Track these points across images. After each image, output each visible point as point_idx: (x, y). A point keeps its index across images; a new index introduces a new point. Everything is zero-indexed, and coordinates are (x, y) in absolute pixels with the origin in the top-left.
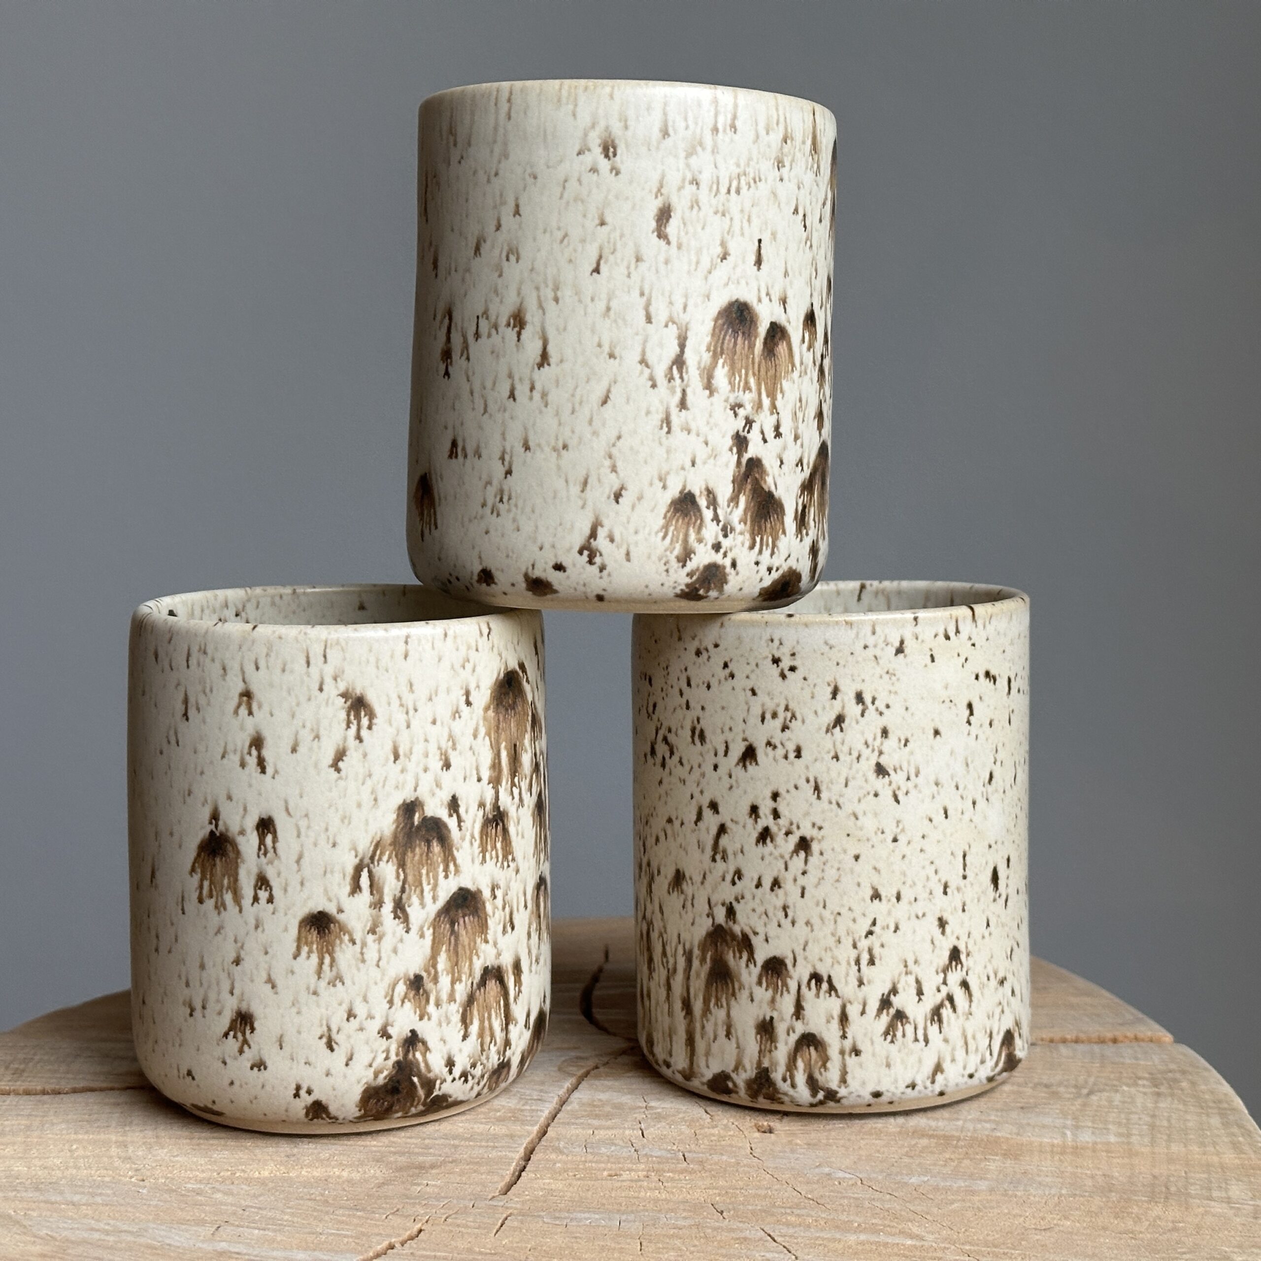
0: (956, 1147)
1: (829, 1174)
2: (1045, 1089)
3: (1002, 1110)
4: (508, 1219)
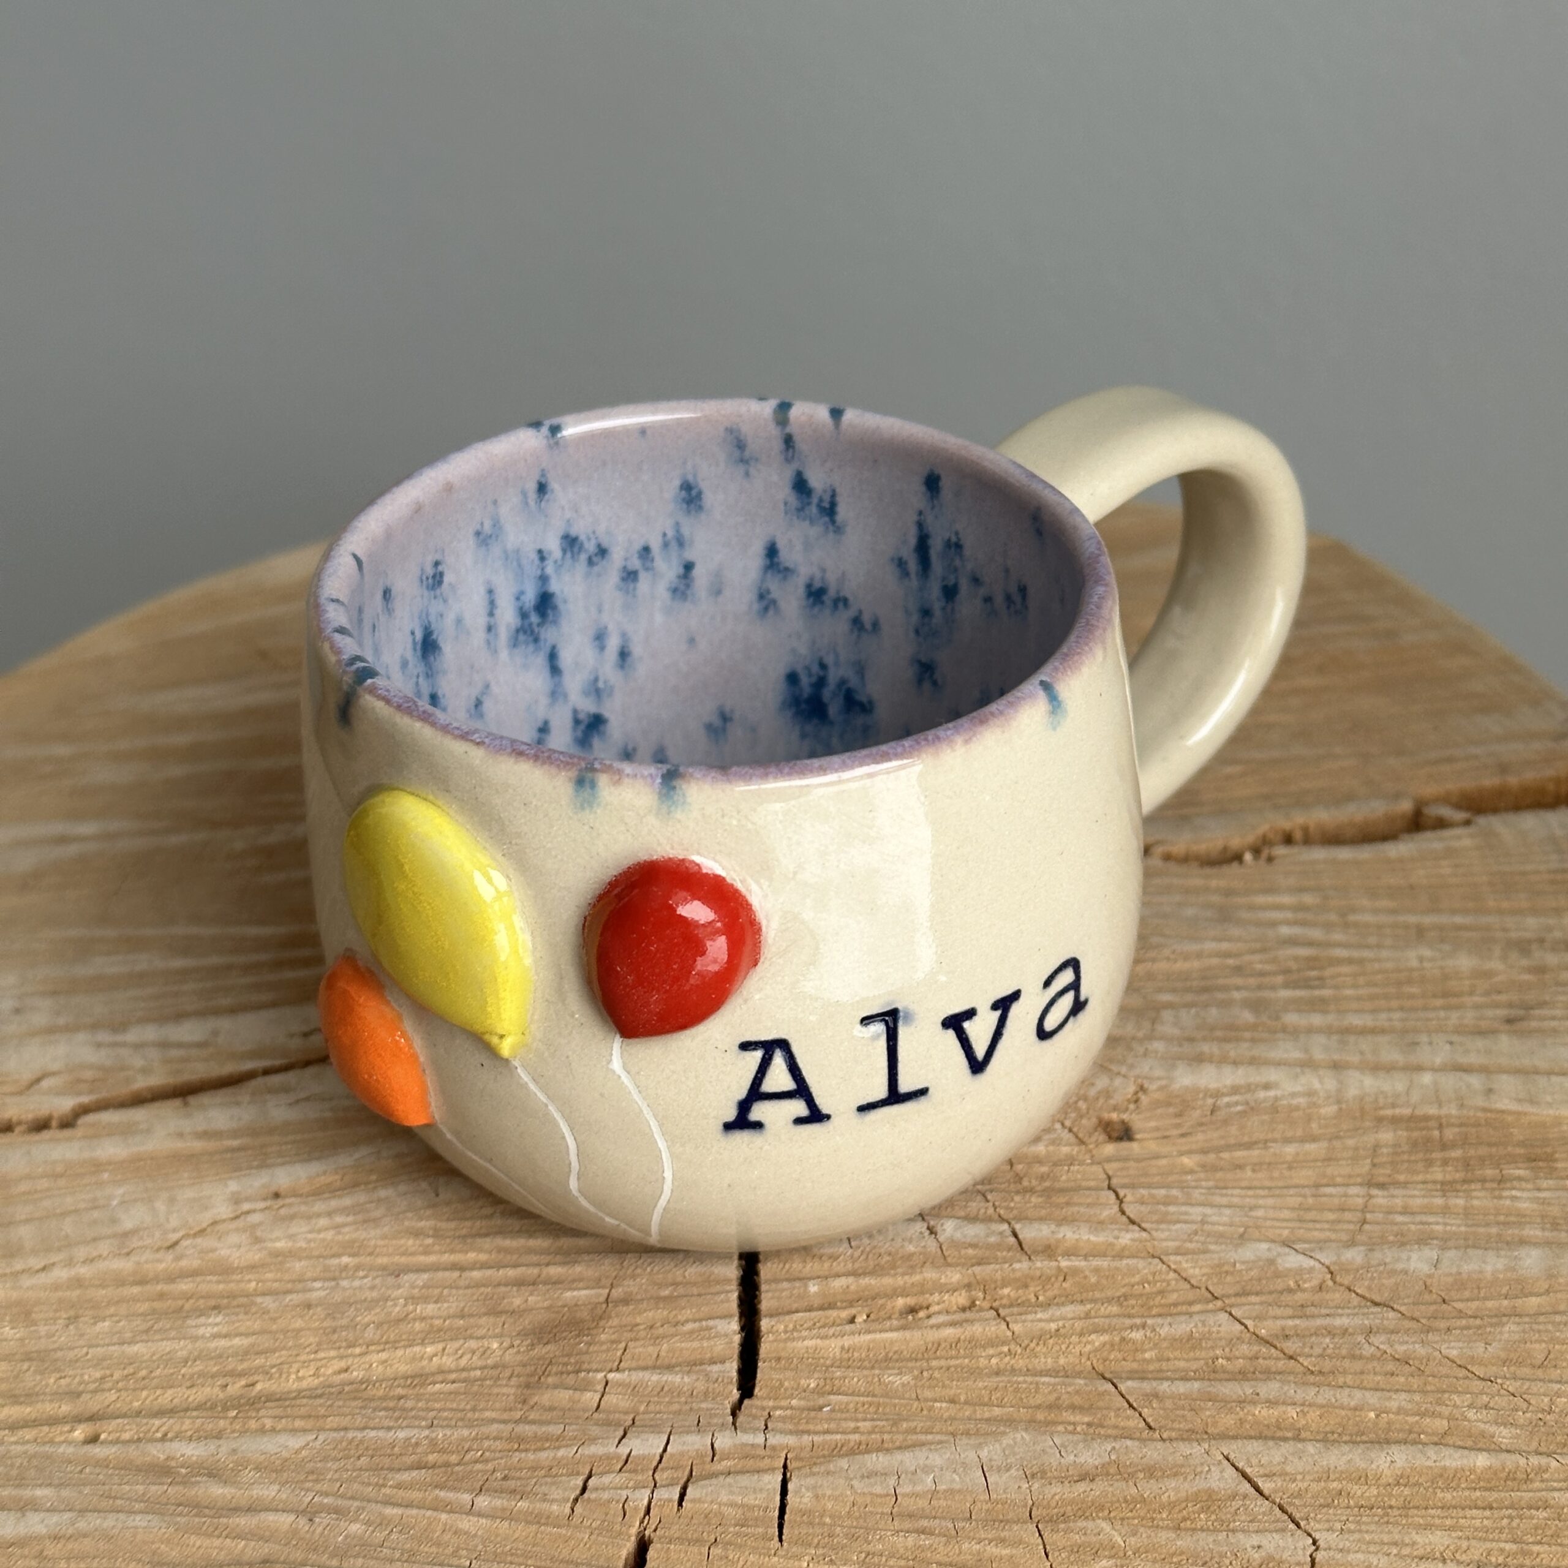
0: (1444, 1147)
1: (1271, 1262)
2: (1525, 962)
3: (1481, 1033)
4: (790, 1486)
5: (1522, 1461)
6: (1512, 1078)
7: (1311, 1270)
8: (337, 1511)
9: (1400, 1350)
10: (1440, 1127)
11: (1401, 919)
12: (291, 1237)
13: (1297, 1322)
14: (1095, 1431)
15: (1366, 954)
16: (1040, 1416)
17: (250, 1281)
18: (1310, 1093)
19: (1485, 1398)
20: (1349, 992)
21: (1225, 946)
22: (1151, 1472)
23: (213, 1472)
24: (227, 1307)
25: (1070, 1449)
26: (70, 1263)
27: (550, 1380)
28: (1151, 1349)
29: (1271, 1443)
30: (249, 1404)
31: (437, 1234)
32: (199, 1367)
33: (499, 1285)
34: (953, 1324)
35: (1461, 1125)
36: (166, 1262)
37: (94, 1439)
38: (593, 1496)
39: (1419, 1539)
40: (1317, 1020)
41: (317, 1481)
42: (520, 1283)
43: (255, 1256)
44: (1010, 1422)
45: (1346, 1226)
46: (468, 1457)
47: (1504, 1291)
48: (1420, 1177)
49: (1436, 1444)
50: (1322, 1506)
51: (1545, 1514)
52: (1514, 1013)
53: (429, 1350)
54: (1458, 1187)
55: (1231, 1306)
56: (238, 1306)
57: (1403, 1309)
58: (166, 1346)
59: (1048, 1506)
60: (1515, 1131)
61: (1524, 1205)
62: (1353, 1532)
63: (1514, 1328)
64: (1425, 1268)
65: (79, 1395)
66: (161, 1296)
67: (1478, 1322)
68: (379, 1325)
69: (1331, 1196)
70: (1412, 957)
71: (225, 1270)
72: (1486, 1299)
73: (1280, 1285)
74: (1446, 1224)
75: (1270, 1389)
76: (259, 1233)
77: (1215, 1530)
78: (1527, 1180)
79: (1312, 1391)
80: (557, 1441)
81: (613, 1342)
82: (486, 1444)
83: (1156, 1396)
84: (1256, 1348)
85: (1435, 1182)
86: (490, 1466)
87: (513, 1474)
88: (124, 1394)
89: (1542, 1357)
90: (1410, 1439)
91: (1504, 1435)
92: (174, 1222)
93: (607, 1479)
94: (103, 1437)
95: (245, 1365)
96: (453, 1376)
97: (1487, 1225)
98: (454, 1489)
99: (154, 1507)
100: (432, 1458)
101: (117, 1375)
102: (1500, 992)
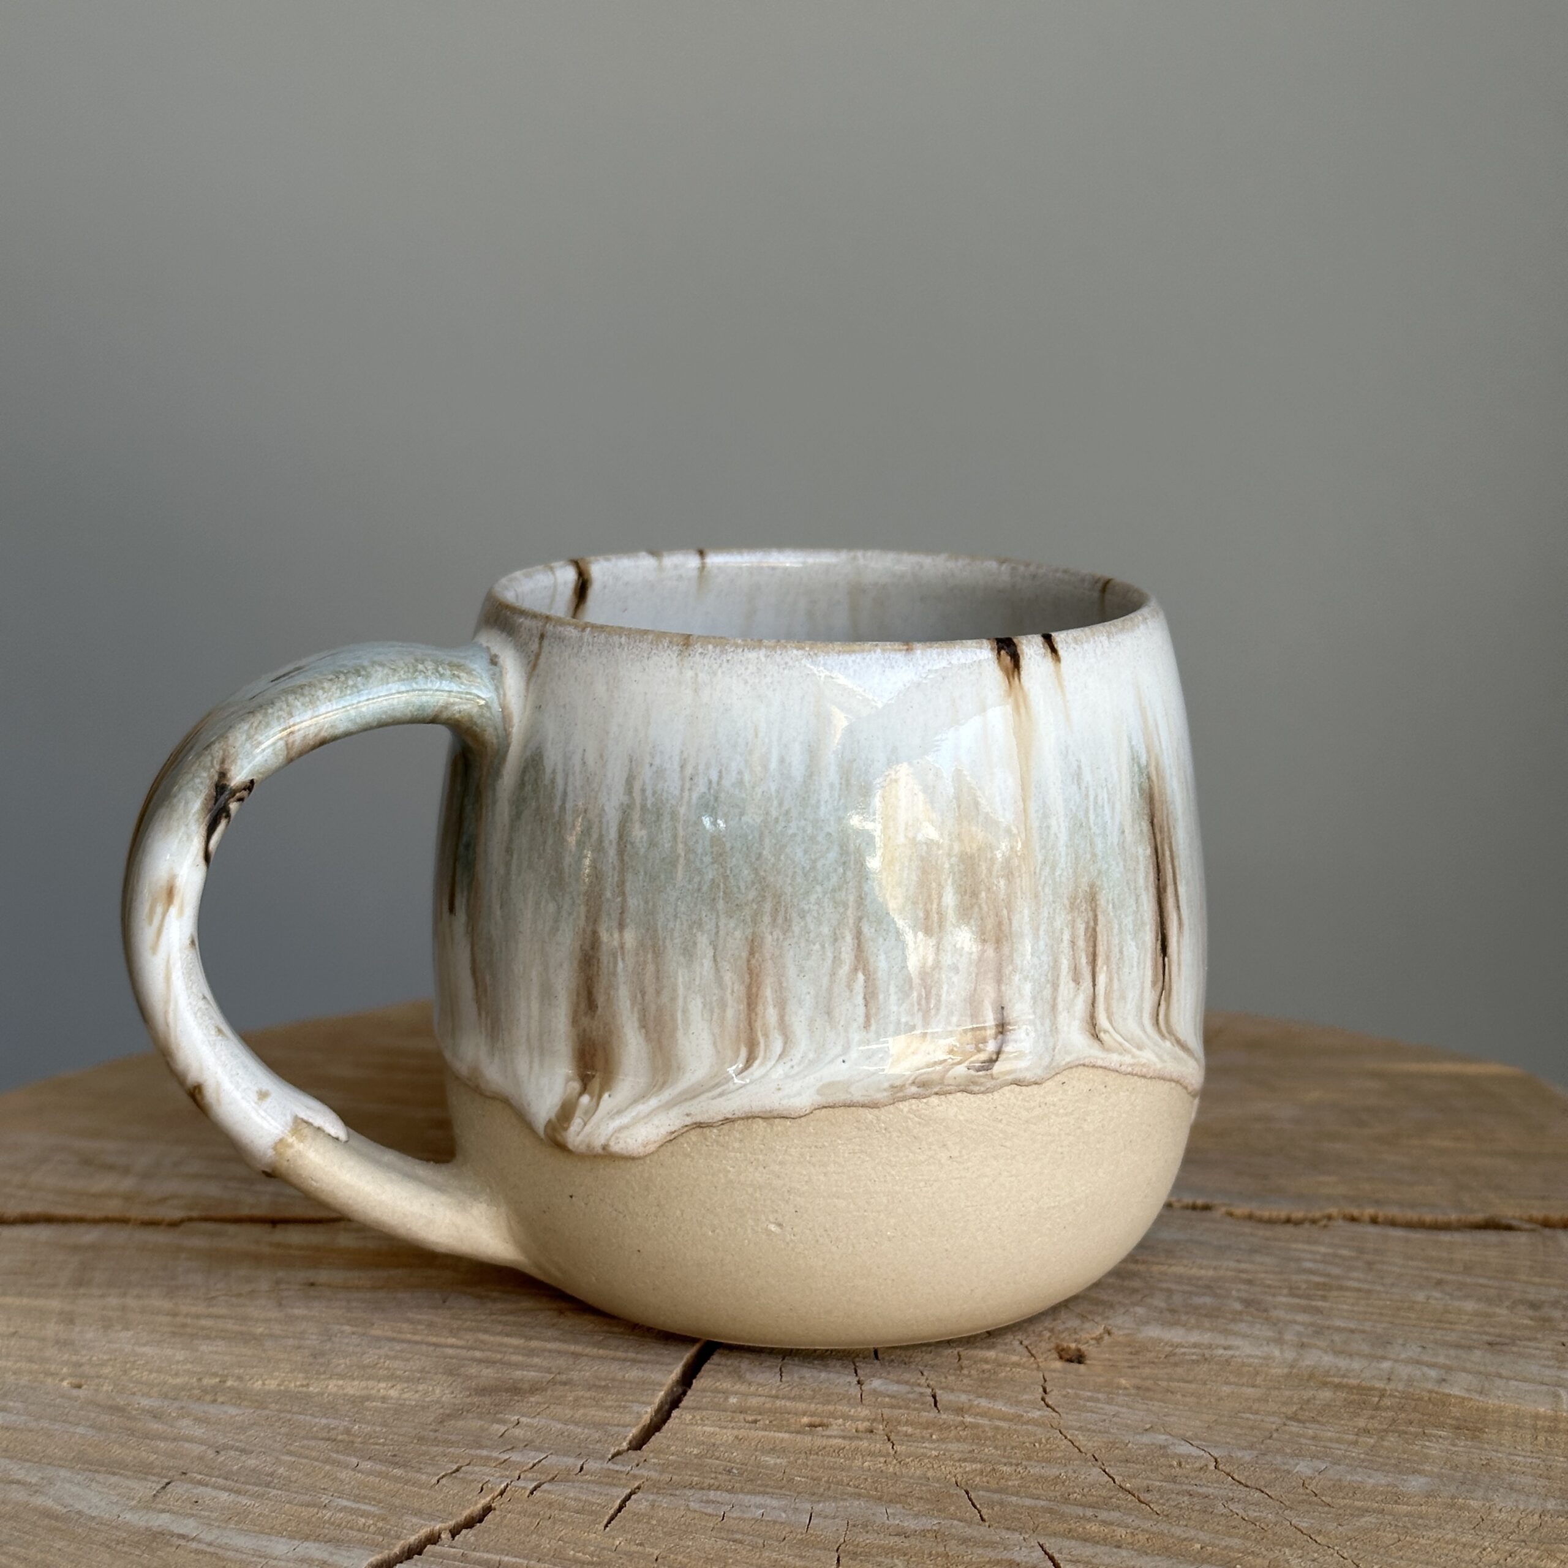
1: (1165, 1447)
3: (1458, 1346)
4: (633, 1497)
6: (1470, 1377)
7: (1198, 1457)
9: (1253, 1514)
10: (1382, 1396)
11: (1425, 1273)
13: (1164, 1484)
14: (930, 1513)
15: (1379, 1288)
18: (1267, 1358)
19: (1316, 1556)
20: (1345, 1307)
21: (1243, 1266)
22: (965, 1542)
24: (232, 1338)
25: (898, 1517)
29: (1089, 1544)
31: (431, 1325)
33: (464, 1359)
34: (844, 1438)
35: (1403, 1398)
38: (461, 1476)
40: (1301, 1317)
42: (480, 1361)
44: (859, 1496)
45: (1249, 1438)
47: (1379, 1498)
48: (1341, 1422)
52: (1498, 1340)
54: (1376, 1433)
55: (1109, 1466)
57: (1271, 1493)
59: (858, 1545)
60: (1454, 1409)
61: (1432, 1452)
63: (1374, 1520)
64: (1309, 1473)
67: (1340, 1511)
69: (1248, 1419)
70: (1420, 1297)
72: (1357, 1500)
73: (1163, 1461)
74: (1346, 1451)
75: (1110, 1516)
76: (284, 1303)
78: (1445, 1438)
79: (1151, 1522)
81: (537, 1403)
82: (392, 1437)
83: (1001, 1503)
84: (1114, 1493)
85: (1354, 1427)
86: (386, 1448)
87: (402, 1454)
89: (1391, 1542)
93: (479, 1469)
94: (85, 1387)
95: (225, 1371)
96: (392, 1401)
97: (1389, 1457)
98: (348, 1455)
99: (97, 1426)
102: (1493, 1327)
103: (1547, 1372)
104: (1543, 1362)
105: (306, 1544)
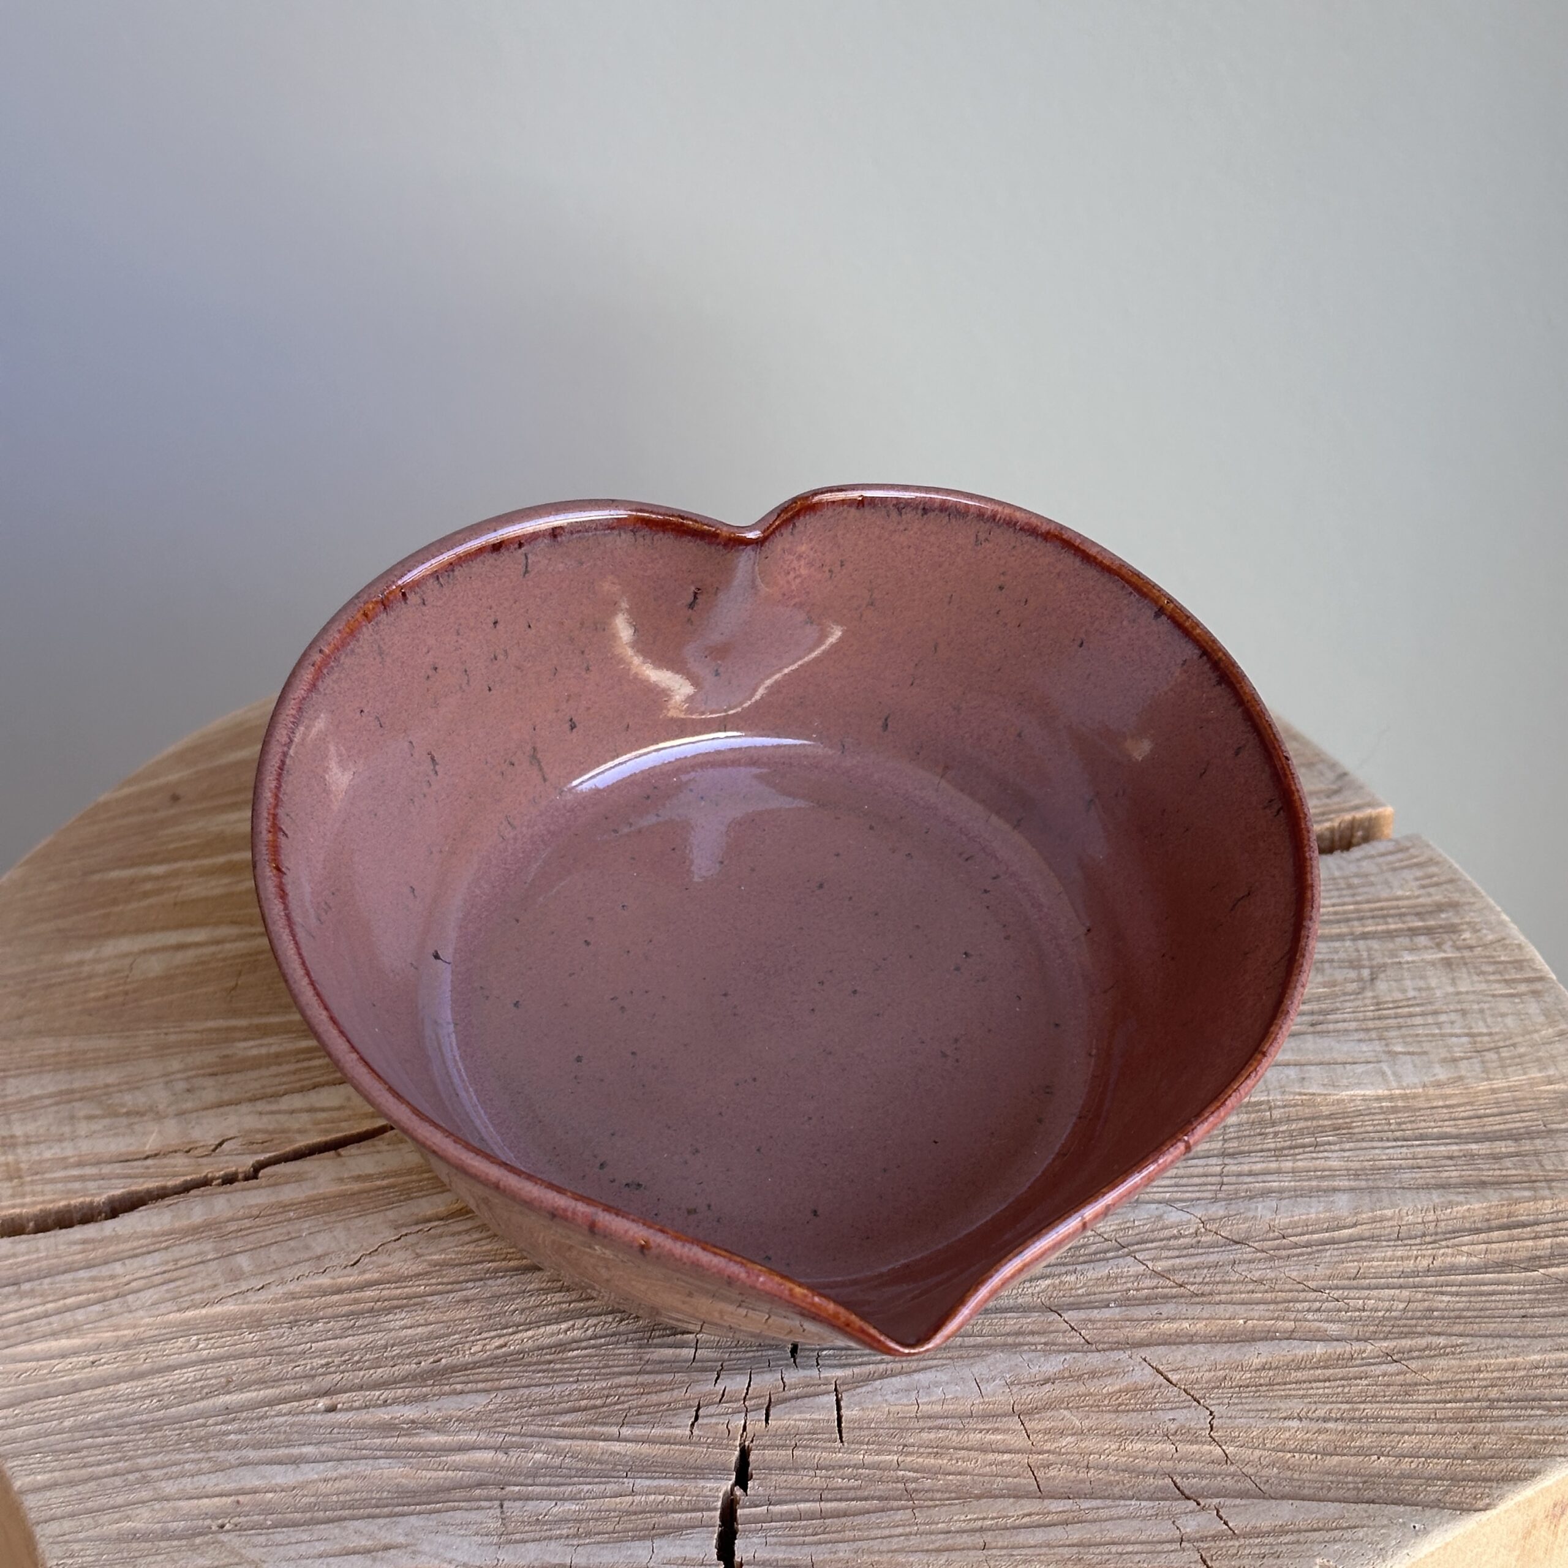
0: (1273, 1124)
1: (1160, 1218)
4: (842, 1403)
5: (1348, 1348)
6: (1318, 1068)
7: (1189, 1222)
8: (523, 1446)
9: (1257, 1275)
10: (1270, 1109)
12: (443, 1251)
13: (1182, 1260)
14: (1050, 1348)
16: (1010, 1340)
17: (419, 1286)
19: (1318, 1304)
22: (1093, 1374)
23: (428, 1426)
24: (406, 1306)
25: (1035, 1362)
26: (283, 1282)
27: (655, 1341)
28: (1081, 1288)
29: (1174, 1347)
30: (439, 1375)
32: (396, 1350)
35: (1285, 1106)
36: (353, 1277)
37: (332, 1409)
38: (705, 1421)
39: (1282, 1405)
41: (504, 1426)
43: (420, 1268)
44: (990, 1346)
45: (1209, 1187)
46: (609, 1401)
47: (1325, 1226)
48: (1259, 1147)
49: (1287, 1339)
50: (1213, 1388)
51: (1366, 1382)
52: (1315, 1018)
53: (564, 1326)
54: (1286, 1152)
55: (1135, 1251)
56: (415, 1305)
57: (1256, 1245)
58: (369, 1338)
59: (1024, 1404)
60: (1323, 1108)
61: (1335, 1164)
62: (1237, 1404)
63: (1336, 1253)
64: (1269, 1215)
65: (314, 1377)
66: (356, 1301)
67: (1309, 1250)
68: (523, 1310)
69: (1197, 1166)
71: (400, 1279)
72: (1312, 1233)
73: (1166, 1233)
74: (1280, 1181)
75: (1168, 1309)
76: (418, 1251)
77: (1142, 1410)
78: (1335, 1144)
79: (1199, 1307)
80: (671, 1387)
82: (620, 1391)
83: (1090, 1320)
84: (1156, 1281)
85: (1269, 1150)
86: (626, 1406)
87: (644, 1410)
88: (347, 1374)
89: (1356, 1271)
90: (1269, 1336)
91: (1333, 1329)
92: (353, 1247)
93: (712, 1410)
94: (339, 1406)
95: (430, 1347)
96: (584, 1344)
97: (1309, 1180)
98: (604, 1424)
99: (390, 1453)
100: (583, 1403)
101: (337, 1361)
103: (1364, 1047)
104: (1357, 1036)
105: (657, 1543)
